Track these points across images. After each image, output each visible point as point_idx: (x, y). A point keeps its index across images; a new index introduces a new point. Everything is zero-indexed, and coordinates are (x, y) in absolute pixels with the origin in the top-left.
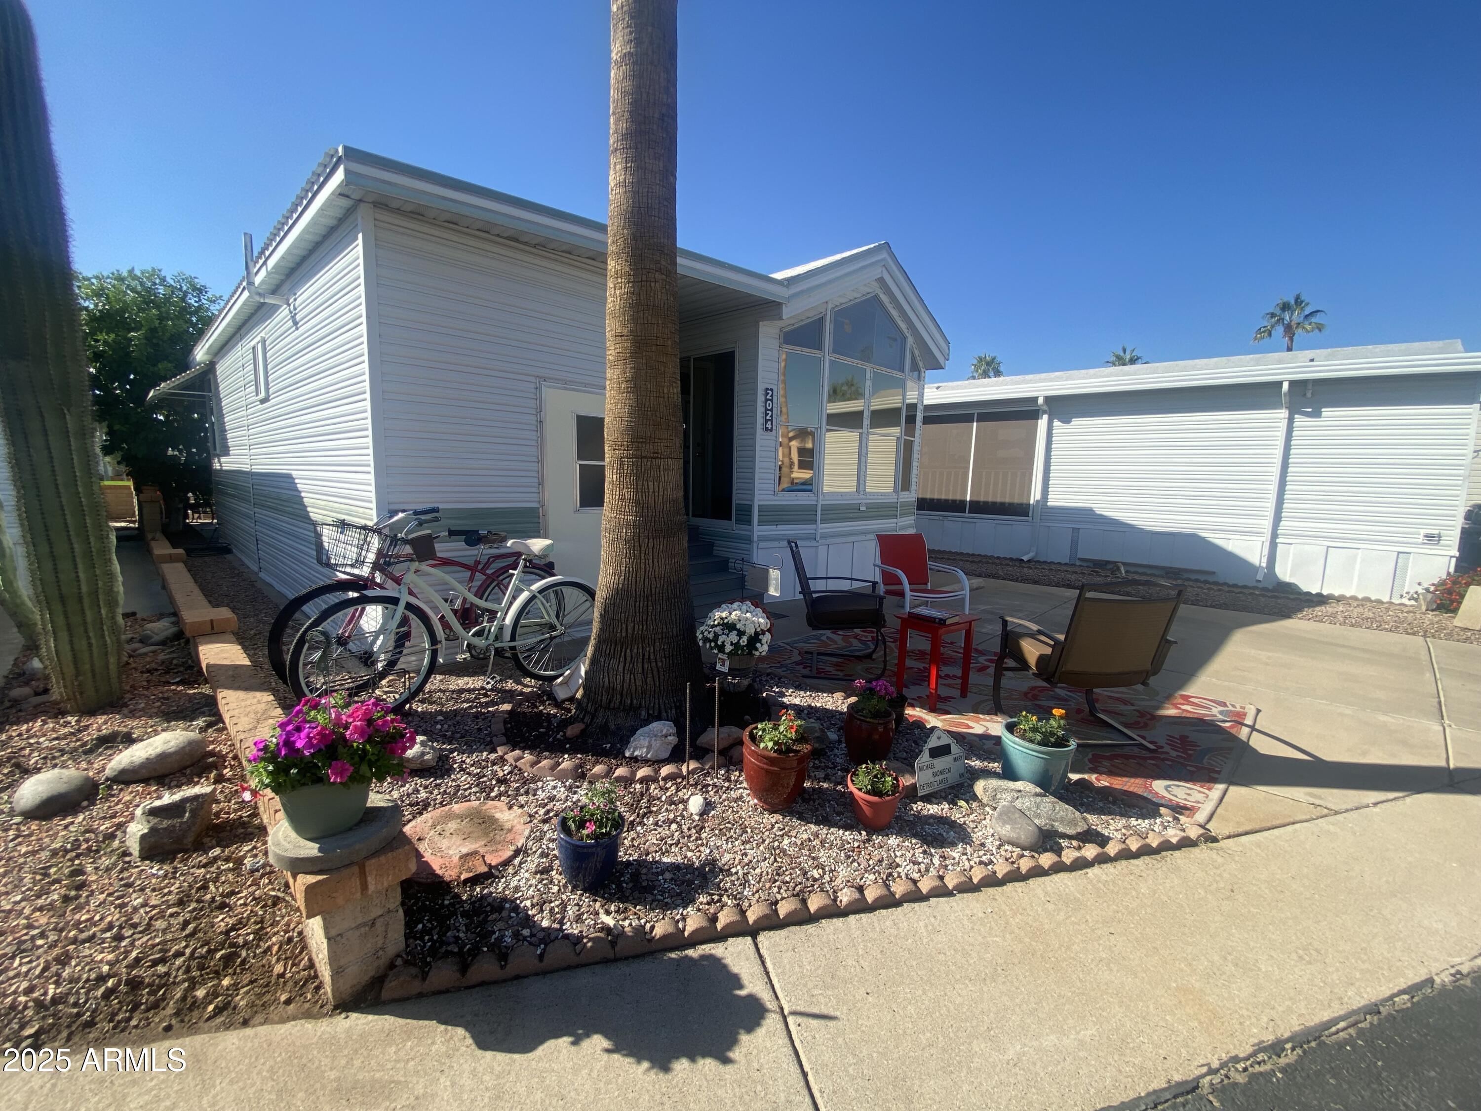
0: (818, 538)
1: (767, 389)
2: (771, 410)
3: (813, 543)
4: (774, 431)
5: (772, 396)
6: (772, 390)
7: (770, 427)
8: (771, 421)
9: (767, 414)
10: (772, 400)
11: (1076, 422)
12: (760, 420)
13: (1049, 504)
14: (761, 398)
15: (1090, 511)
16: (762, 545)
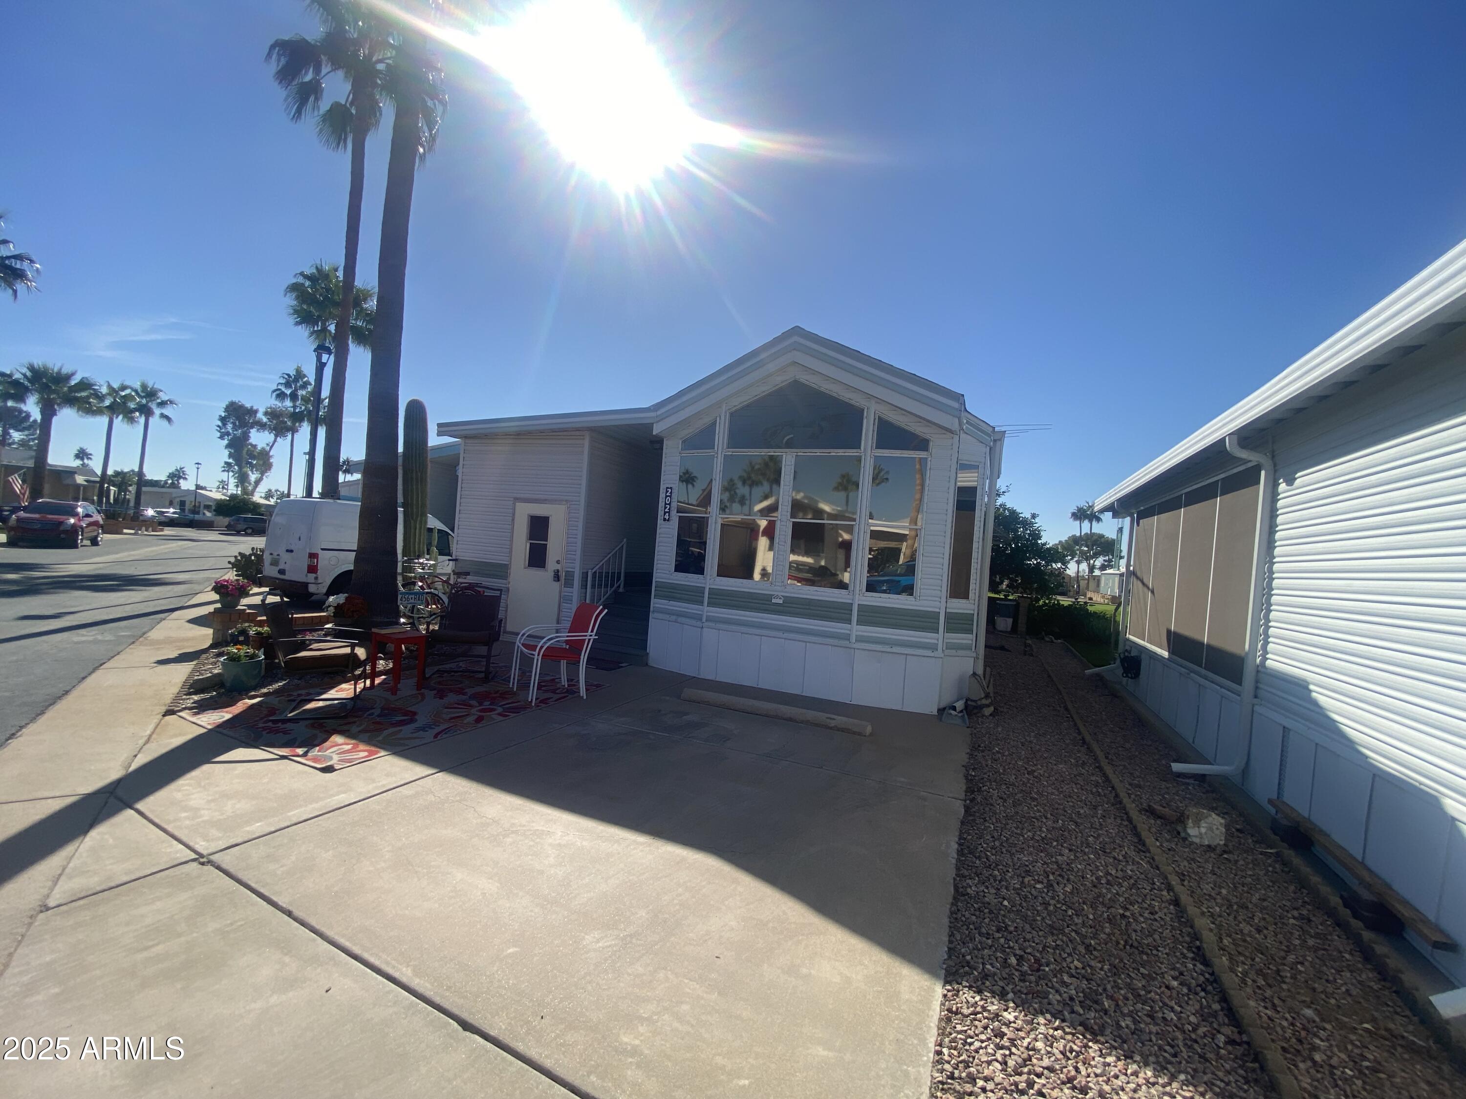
0: (704, 620)
1: (667, 488)
2: (670, 504)
3: (699, 624)
4: (671, 522)
5: (671, 493)
6: (671, 488)
7: (667, 517)
8: (669, 512)
9: (665, 508)
10: (670, 496)
11: (1304, 478)
12: (661, 513)
13: (1269, 663)
14: (662, 495)
15: (1300, 687)
16: (656, 615)
